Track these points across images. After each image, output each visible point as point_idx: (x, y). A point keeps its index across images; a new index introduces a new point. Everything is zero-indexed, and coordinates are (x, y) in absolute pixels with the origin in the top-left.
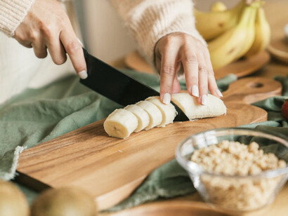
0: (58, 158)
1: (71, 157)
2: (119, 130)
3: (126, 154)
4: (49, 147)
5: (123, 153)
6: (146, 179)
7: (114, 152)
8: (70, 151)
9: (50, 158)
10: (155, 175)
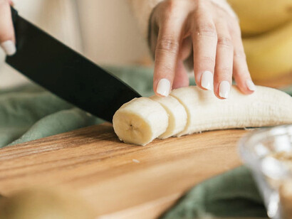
0: (32, 165)
1: (54, 165)
2: (137, 129)
3: (144, 165)
4: (19, 151)
5: (139, 164)
6: (182, 198)
7: (125, 162)
8: (52, 157)
9: (20, 164)
10: (198, 194)
